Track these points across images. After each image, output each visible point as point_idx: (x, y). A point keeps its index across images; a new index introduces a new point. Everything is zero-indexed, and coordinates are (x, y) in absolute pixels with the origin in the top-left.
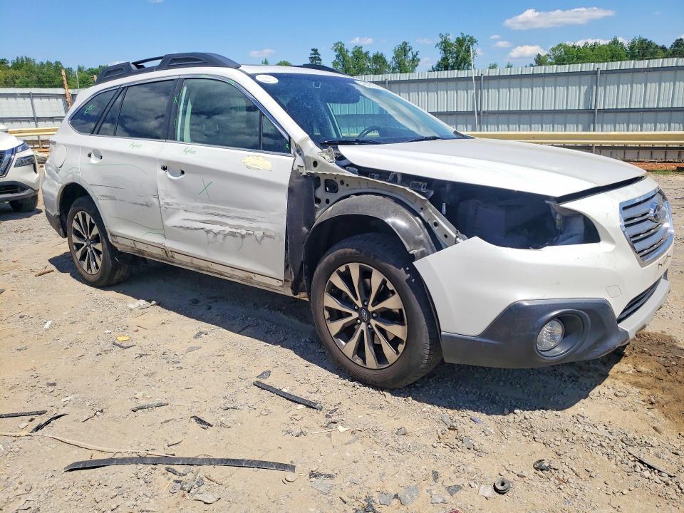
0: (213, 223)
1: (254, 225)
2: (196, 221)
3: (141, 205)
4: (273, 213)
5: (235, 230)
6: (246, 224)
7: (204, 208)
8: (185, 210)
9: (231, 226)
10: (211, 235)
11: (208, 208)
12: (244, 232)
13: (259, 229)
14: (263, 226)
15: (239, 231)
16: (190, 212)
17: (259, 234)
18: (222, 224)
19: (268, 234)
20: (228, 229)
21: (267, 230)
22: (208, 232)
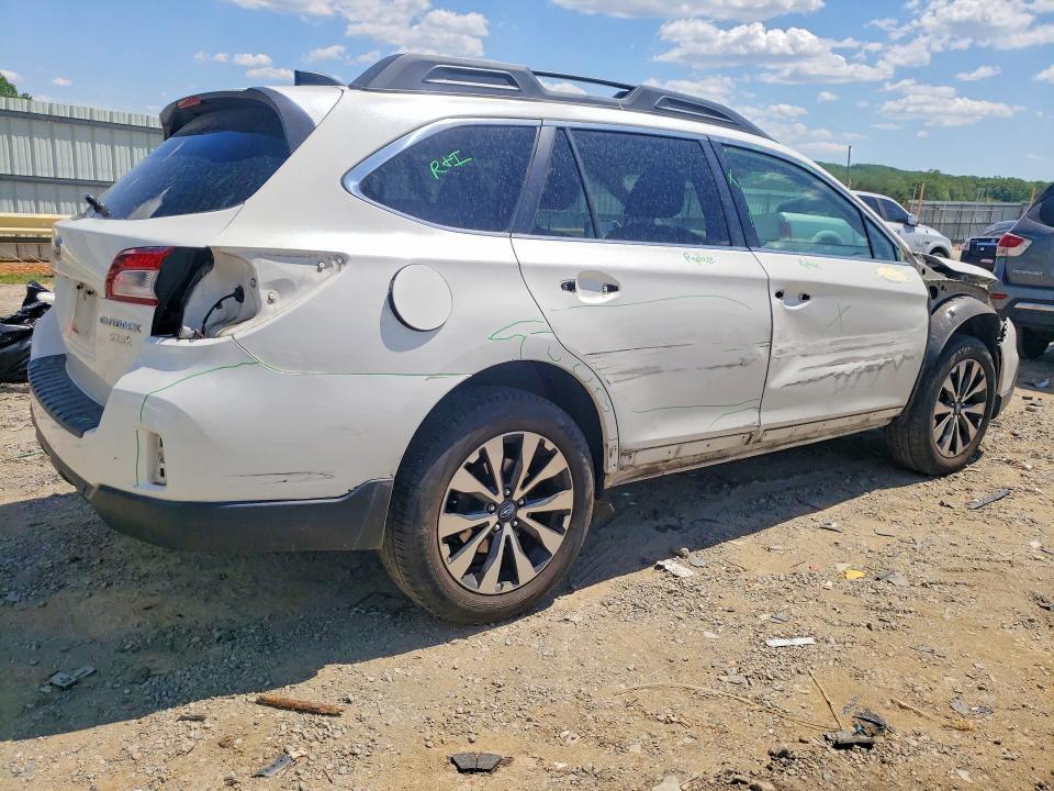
0: (842, 362)
1: (893, 349)
2: (821, 366)
3: (728, 366)
4: (914, 330)
5: (871, 363)
6: (883, 350)
7: (831, 344)
8: (804, 356)
9: (866, 359)
10: (843, 378)
11: (837, 343)
12: (881, 361)
13: (899, 352)
14: (902, 347)
15: (876, 362)
16: (811, 355)
17: (898, 358)
18: (855, 359)
19: (908, 355)
20: (863, 364)
21: (907, 351)
22: (838, 376)
